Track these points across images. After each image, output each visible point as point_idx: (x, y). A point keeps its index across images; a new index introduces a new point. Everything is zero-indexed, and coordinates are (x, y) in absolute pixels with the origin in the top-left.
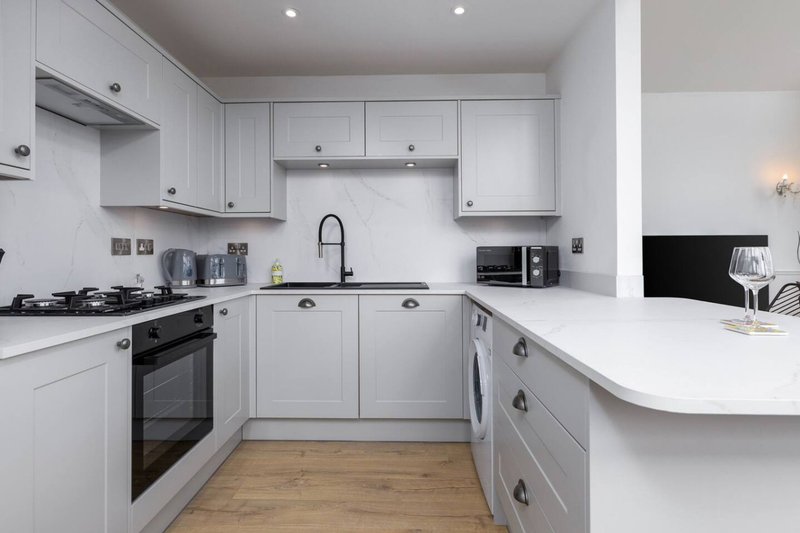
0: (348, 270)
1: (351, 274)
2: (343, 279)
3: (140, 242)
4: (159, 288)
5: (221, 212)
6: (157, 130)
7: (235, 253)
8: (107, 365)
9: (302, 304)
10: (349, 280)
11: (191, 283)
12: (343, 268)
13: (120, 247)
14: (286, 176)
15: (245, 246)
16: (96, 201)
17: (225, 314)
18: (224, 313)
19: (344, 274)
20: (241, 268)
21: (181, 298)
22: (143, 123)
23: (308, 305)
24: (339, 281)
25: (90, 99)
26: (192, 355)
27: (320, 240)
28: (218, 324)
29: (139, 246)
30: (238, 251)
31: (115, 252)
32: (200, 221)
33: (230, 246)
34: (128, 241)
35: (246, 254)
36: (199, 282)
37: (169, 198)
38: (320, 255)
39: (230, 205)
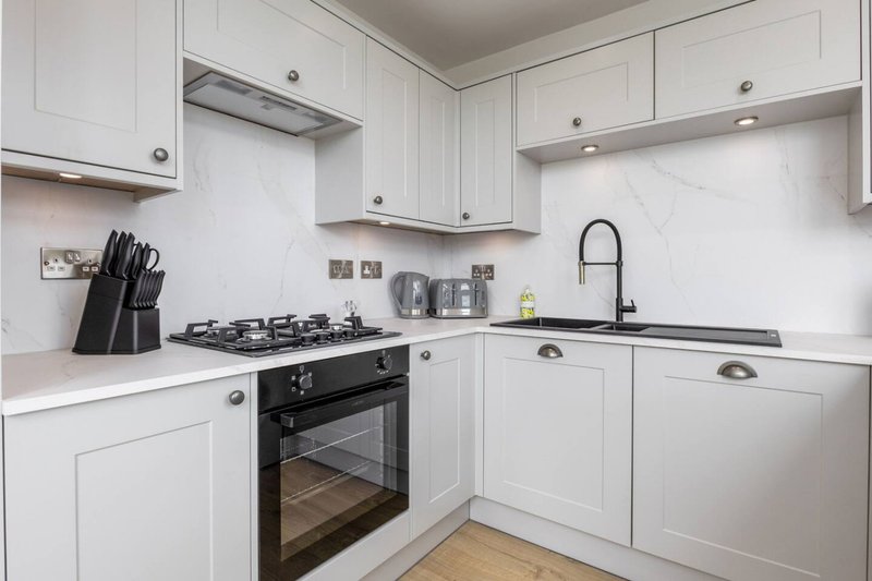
0: (627, 303)
1: (632, 309)
2: (619, 317)
3: (364, 264)
4: (346, 319)
5: (455, 224)
6: (360, 127)
7: (480, 277)
8: (211, 423)
9: (544, 351)
11: (421, 311)
12: (619, 300)
13: (339, 270)
14: (540, 172)
15: (491, 268)
16: (310, 218)
17: (427, 358)
18: (426, 356)
19: (621, 310)
20: (479, 295)
21: (374, 333)
22: (340, 120)
23: (552, 355)
24: (613, 319)
25: (267, 95)
26: (381, 408)
27: (581, 258)
28: (417, 372)
29: (363, 269)
30: (484, 273)
31: (333, 275)
32: (442, 239)
33: (475, 268)
34: (350, 263)
35: (492, 278)
36: (431, 312)
37: (378, 209)
38: (581, 281)
39: (466, 217)
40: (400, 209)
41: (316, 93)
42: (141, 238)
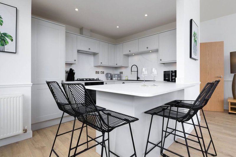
2: (137, 79)
3: (101, 72)
5: (115, 66)
6: (99, 53)
10: (139, 79)
11: (110, 79)
12: (137, 77)
13: (97, 72)
14: (129, 57)
15: (122, 72)
18: (106, 83)
22: (96, 53)
27: (131, 70)
30: (121, 73)
31: (96, 73)
33: (120, 72)
34: (99, 72)
35: (122, 74)
36: (112, 79)
37: (101, 64)
38: (131, 74)
39: (117, 64)
40: (105, 64)
41: (93, 50)
42: (73, 69)
